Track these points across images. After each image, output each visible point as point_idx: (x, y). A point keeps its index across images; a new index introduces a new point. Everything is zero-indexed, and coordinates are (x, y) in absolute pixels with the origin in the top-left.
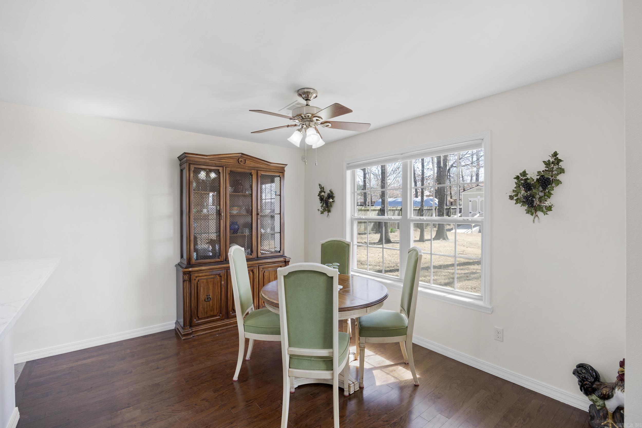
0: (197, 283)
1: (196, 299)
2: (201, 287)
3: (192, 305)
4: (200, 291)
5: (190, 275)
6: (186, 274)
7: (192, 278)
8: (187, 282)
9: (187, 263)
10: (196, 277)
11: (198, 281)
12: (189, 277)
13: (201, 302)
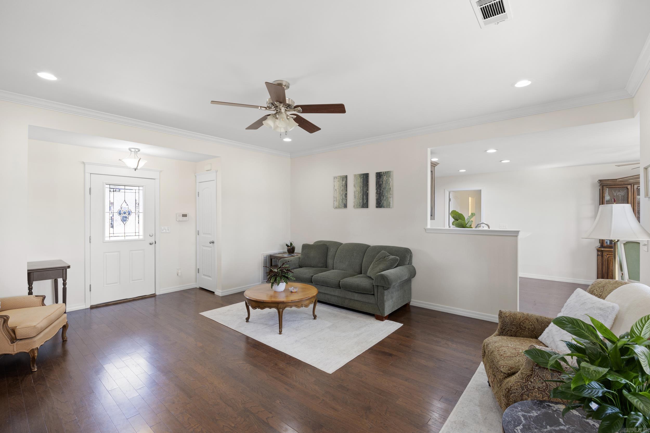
0: (608, 258)
1: (607, 268)
2: (611, 261)
3: (604, 271)
4: (610, 264)
5: (603, 253)
6: (599, 251)
7: (603, 255)
8: (600, 256)
9: (601, 245)
10: (607, 254)
11: (609, 257)
12: (602, 253)
13: (611, 271)
